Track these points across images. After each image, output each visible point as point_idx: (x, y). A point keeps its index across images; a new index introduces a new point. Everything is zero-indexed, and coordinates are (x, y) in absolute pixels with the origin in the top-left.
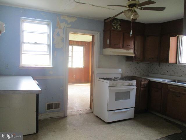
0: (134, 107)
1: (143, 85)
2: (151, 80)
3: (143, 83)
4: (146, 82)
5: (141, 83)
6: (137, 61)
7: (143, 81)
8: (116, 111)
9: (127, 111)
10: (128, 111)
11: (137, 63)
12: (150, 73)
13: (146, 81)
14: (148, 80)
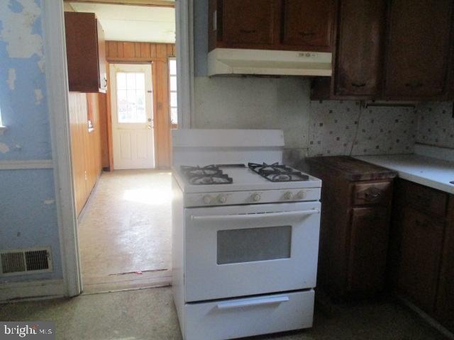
0: (314, 289)
1: (363, 197)
2: (402, 176)
3: (364, 187)
4: (382, 185)
5: (354, 188)
6: (363, 98)
7: (366, 181)
8: (221, 305)
9: (276, 304)
10: (281, 305)
11: (362, 104)
12: (417, 143)
13: (379, 179)
14: (392, 177)
